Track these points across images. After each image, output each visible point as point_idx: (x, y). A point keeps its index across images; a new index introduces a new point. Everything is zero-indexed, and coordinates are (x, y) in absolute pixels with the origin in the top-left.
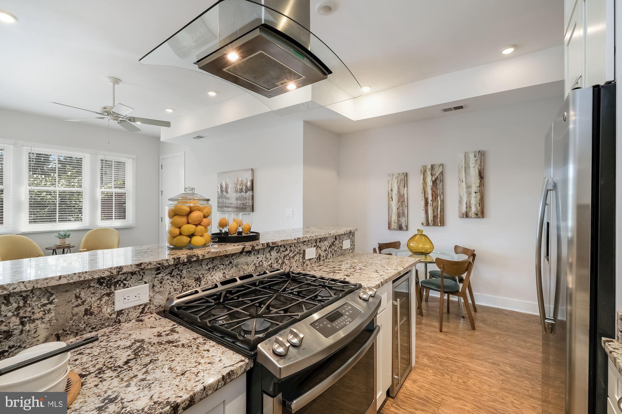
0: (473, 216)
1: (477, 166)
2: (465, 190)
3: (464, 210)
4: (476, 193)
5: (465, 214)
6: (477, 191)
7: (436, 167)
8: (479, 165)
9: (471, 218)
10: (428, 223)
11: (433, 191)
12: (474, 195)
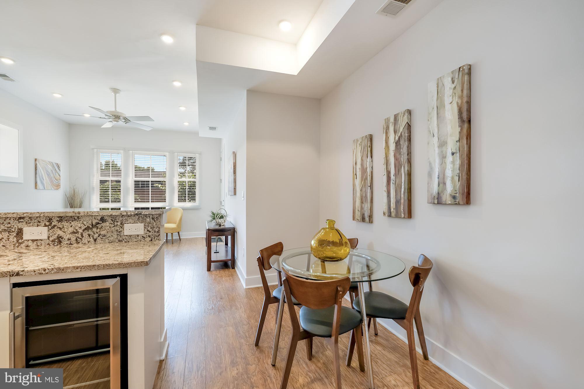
0: (449, 201)
1: (456, 100)
2: (437, 150)
3: (435, 189)
4: (453, 154)
5: (436, 196)
6: (454, 151)
7: (400, 118)
9: (446, 204)
10: (390, 212)
11: (395, 159)
12: (450, 158)
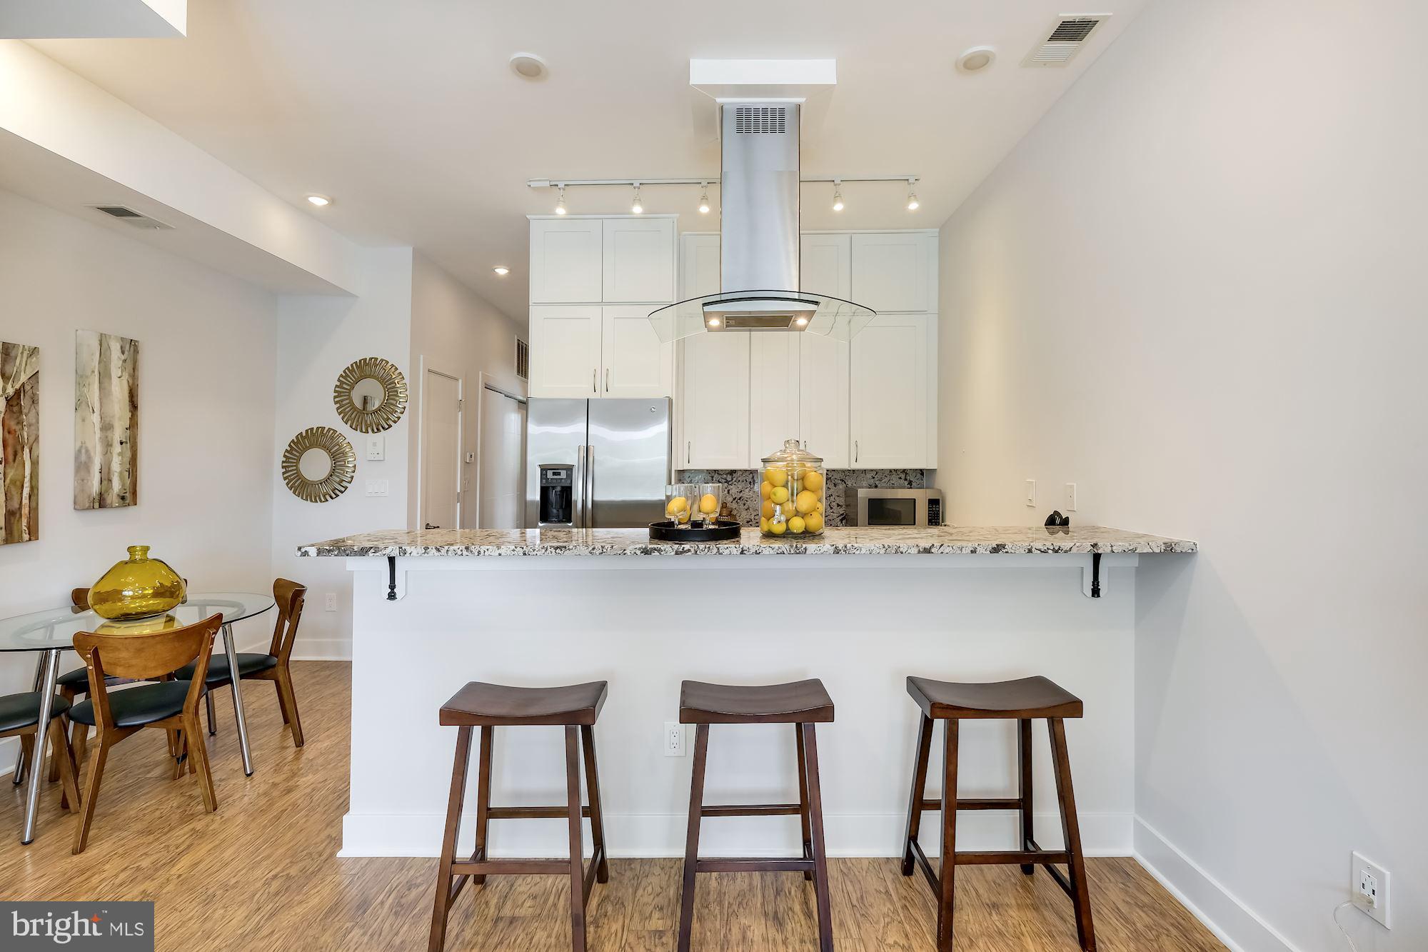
0: (116, 501)
1: (126, 376)
2: (98, 434)
3: (95, 487)
4: (121, 443)
5: (97, 498)
6: (123, 440)
7: (19, 355)
8: (130, 375)
9: (111, 507)
11: (6, 429)
12: (117, 448)
